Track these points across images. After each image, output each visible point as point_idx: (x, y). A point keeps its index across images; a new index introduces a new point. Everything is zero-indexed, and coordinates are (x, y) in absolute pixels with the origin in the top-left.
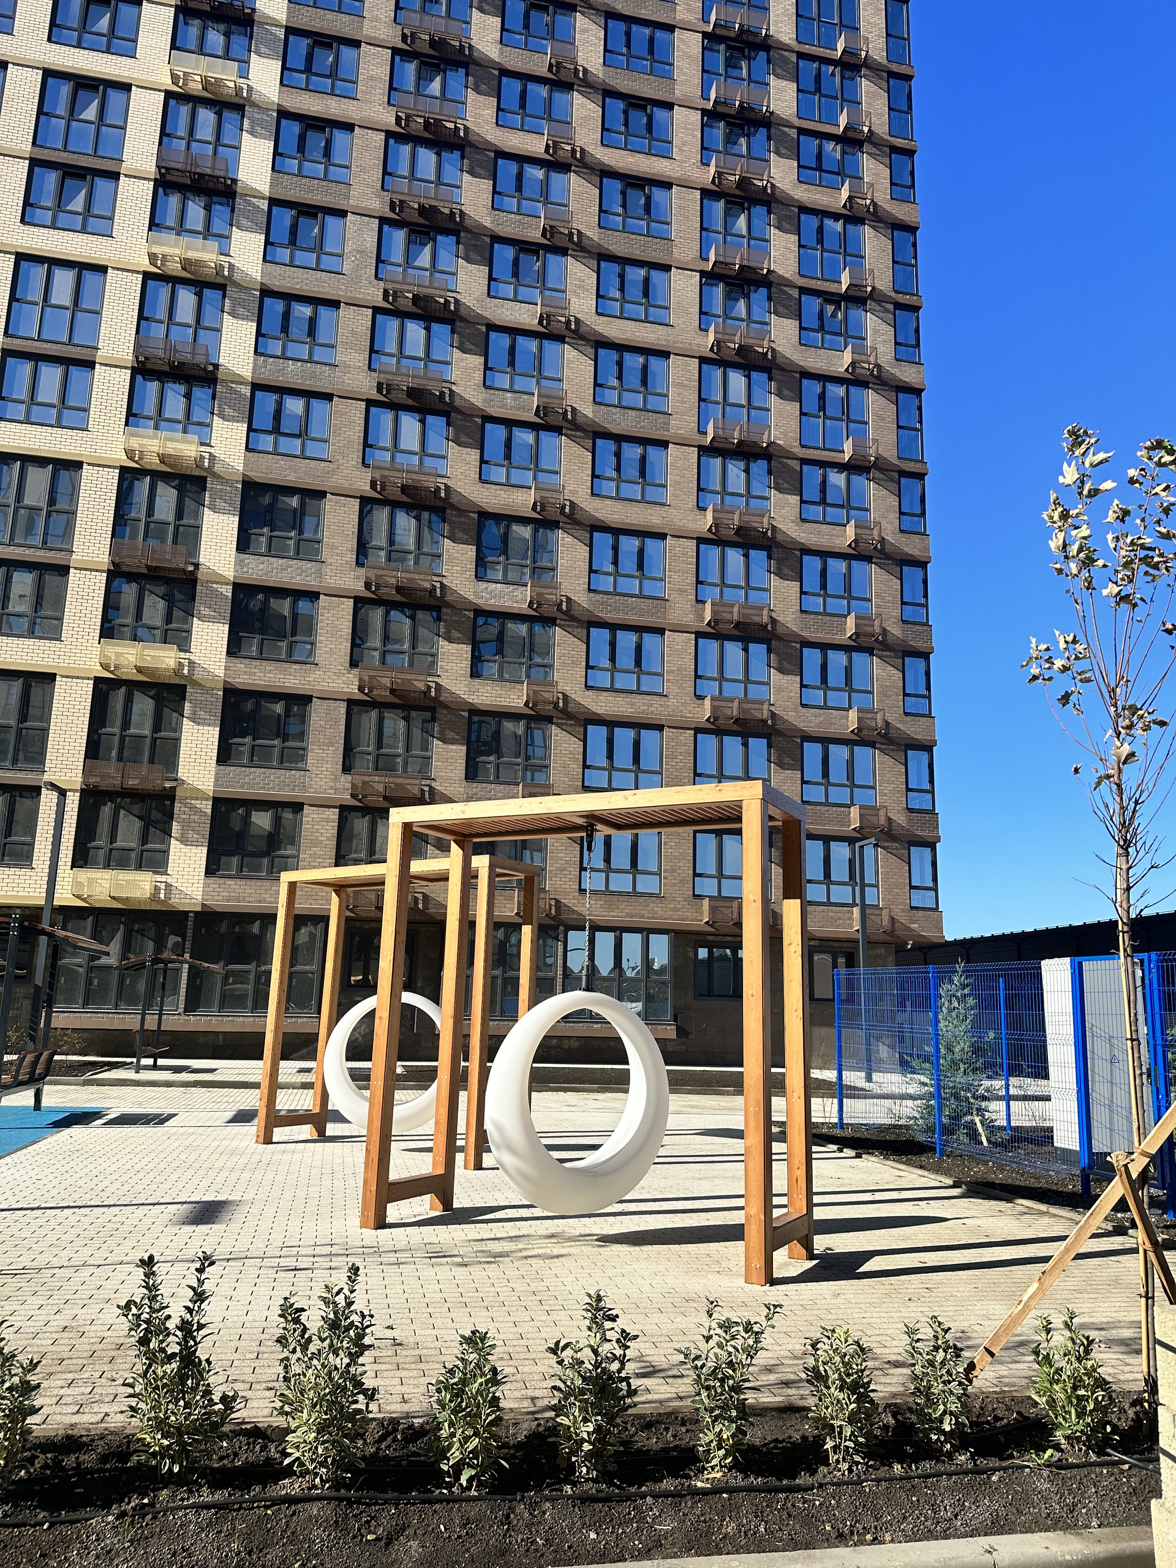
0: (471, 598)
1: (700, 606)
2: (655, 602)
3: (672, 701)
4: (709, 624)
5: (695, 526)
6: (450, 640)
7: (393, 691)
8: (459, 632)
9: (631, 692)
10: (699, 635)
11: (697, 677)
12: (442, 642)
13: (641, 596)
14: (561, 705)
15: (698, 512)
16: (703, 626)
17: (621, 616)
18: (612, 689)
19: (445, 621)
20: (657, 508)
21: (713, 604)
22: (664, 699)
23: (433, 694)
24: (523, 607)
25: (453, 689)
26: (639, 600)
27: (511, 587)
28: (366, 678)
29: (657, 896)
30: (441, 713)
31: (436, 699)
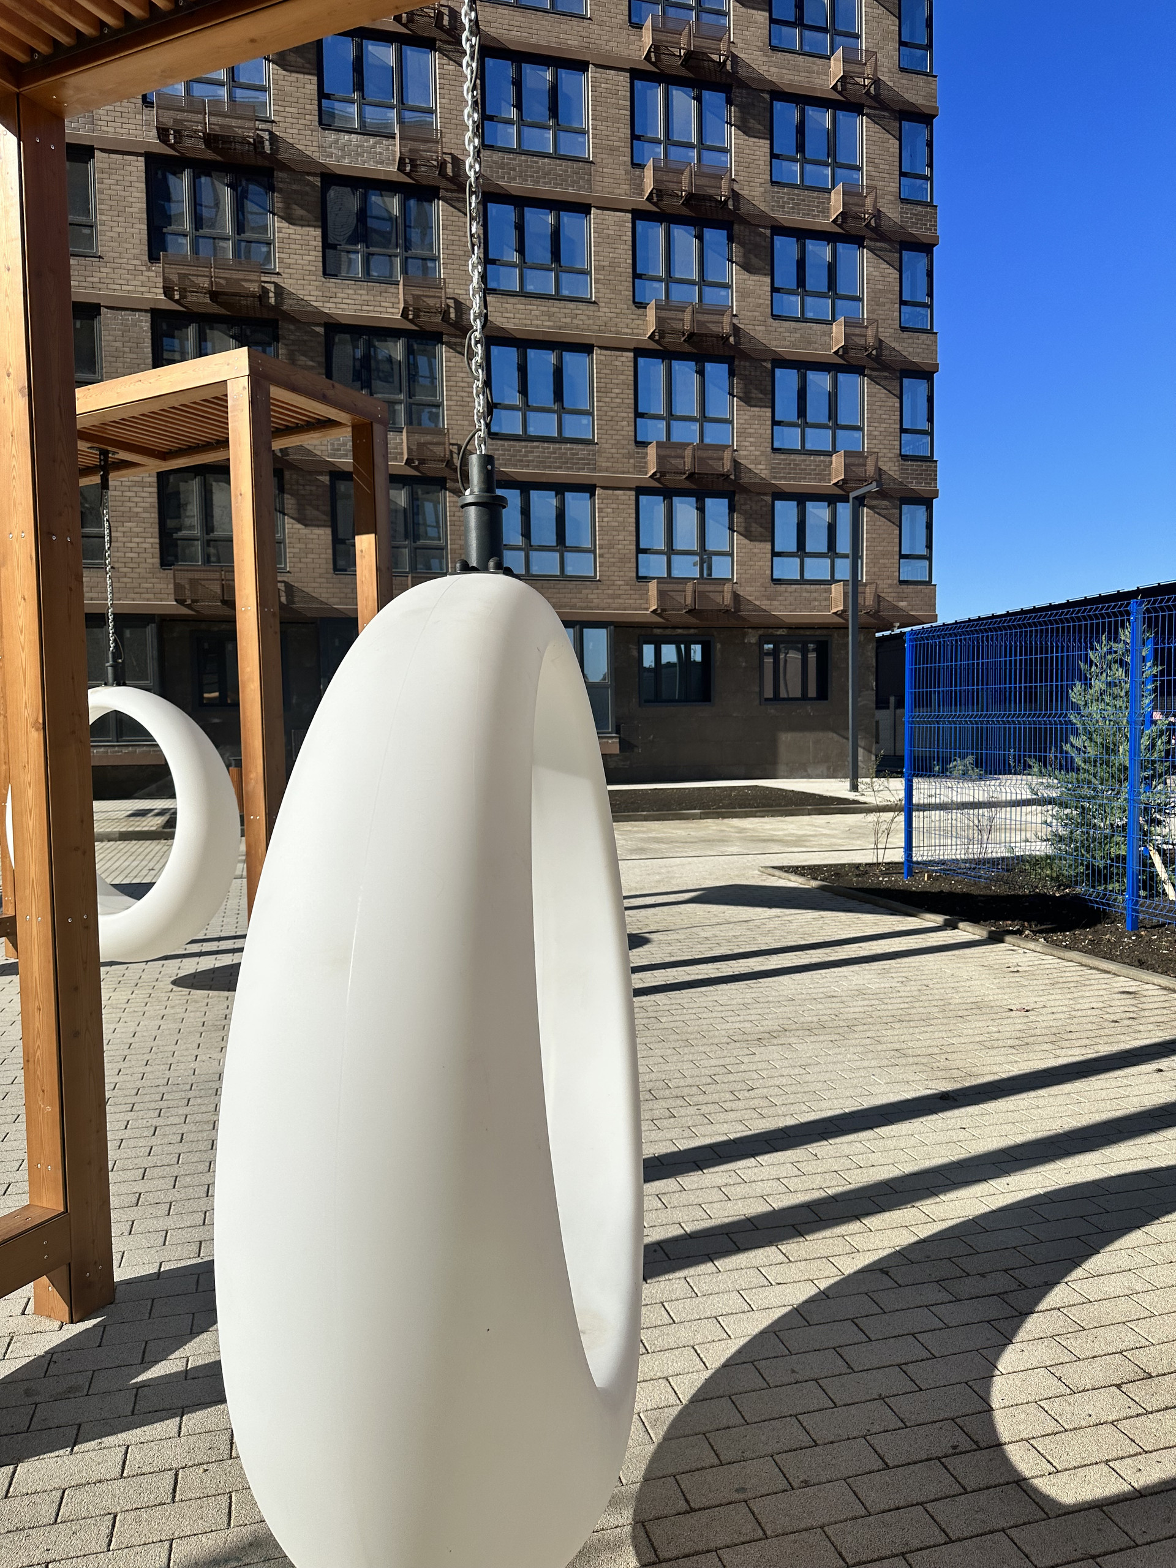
0: (316, 155)
1: (638, 172)
2: (576, 165)
3: (604, 312)
4: (649, 199)
5: (626, 53)
6: (290, 220)
7: (214, 296)
8: (302, 207)
9: (549, 297)
10: (638, 215)
11: (636, 276)
12: (278, 223)
13: (556, 156)
14: (453, 316)
15: (631, 31)
16: (641, 201)
17: (529, 185)
18: (523, 294)
19: (280, 191)
20: (574, 22)
21: (656, 169)
22: (592, 307)
23: (272, 301)
24: (390, 170)
25: (301, 293)
26: (552, 161)
27: (372, 141)
28: (175, 278)
29: (591, 580)
30: (285, 328)
31: (277, 308)
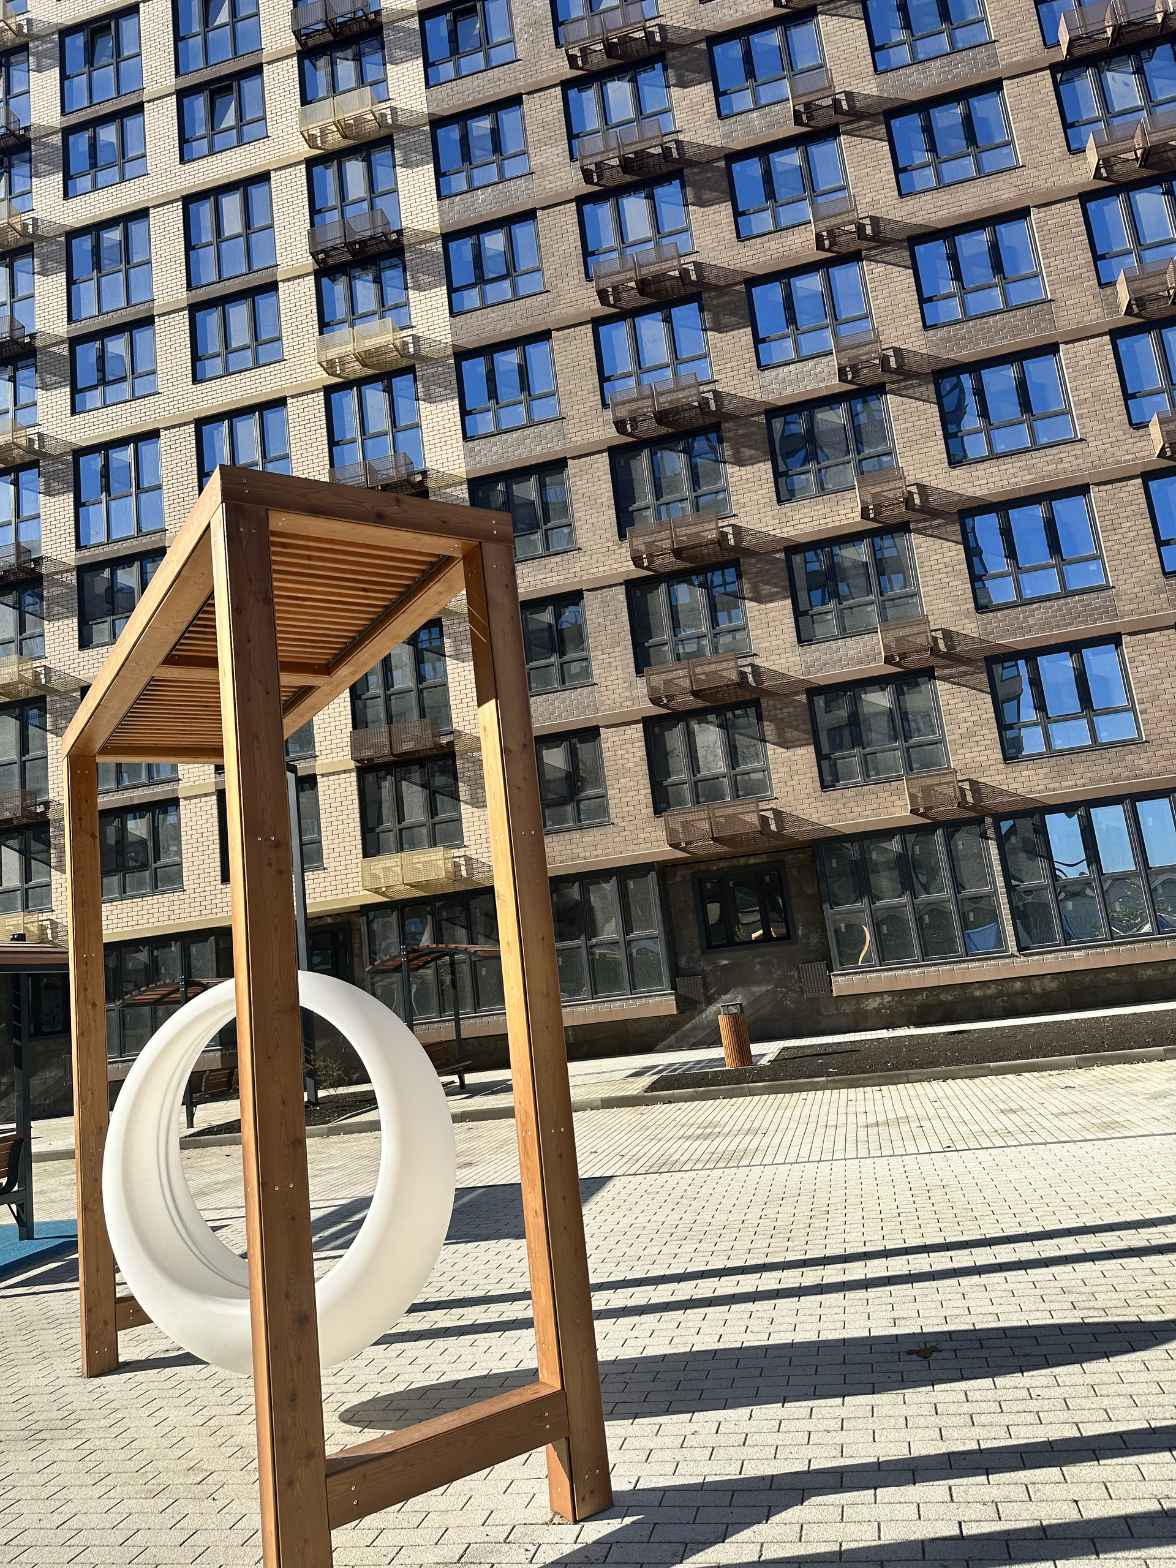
0: (758, 397)
1: (1108, 291)
2: (1032, 310)
3: (1095, 446)
4: (1129, 312)
5: (1071, 181)
6: (740, 462)
7: (678, 553)
8: (750, 447)
9: (1025, 451)
10: (1116, 334)
11: (1127, 396)
12: (731, 470)
13: (1009, 309)
14: (917, 501)
15: (1073, 158)
16: (1120, 319)
17: (983, 346)
18: (994, 456)
19: (729, 440)
20: (1005, 176)
21: (1129, 280)
22: (1079, 446)
23: (732, 542)
24: (832, 384)
25: (758, 527)
26: (1005, 316)
27: (811, 363)
28: (642, 548)
29: (1137, 742)
30: (747, 564)
31: (737, 547)
